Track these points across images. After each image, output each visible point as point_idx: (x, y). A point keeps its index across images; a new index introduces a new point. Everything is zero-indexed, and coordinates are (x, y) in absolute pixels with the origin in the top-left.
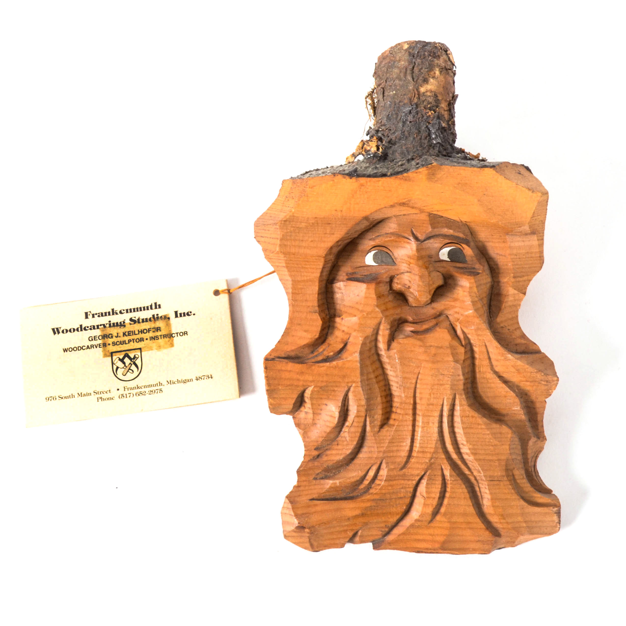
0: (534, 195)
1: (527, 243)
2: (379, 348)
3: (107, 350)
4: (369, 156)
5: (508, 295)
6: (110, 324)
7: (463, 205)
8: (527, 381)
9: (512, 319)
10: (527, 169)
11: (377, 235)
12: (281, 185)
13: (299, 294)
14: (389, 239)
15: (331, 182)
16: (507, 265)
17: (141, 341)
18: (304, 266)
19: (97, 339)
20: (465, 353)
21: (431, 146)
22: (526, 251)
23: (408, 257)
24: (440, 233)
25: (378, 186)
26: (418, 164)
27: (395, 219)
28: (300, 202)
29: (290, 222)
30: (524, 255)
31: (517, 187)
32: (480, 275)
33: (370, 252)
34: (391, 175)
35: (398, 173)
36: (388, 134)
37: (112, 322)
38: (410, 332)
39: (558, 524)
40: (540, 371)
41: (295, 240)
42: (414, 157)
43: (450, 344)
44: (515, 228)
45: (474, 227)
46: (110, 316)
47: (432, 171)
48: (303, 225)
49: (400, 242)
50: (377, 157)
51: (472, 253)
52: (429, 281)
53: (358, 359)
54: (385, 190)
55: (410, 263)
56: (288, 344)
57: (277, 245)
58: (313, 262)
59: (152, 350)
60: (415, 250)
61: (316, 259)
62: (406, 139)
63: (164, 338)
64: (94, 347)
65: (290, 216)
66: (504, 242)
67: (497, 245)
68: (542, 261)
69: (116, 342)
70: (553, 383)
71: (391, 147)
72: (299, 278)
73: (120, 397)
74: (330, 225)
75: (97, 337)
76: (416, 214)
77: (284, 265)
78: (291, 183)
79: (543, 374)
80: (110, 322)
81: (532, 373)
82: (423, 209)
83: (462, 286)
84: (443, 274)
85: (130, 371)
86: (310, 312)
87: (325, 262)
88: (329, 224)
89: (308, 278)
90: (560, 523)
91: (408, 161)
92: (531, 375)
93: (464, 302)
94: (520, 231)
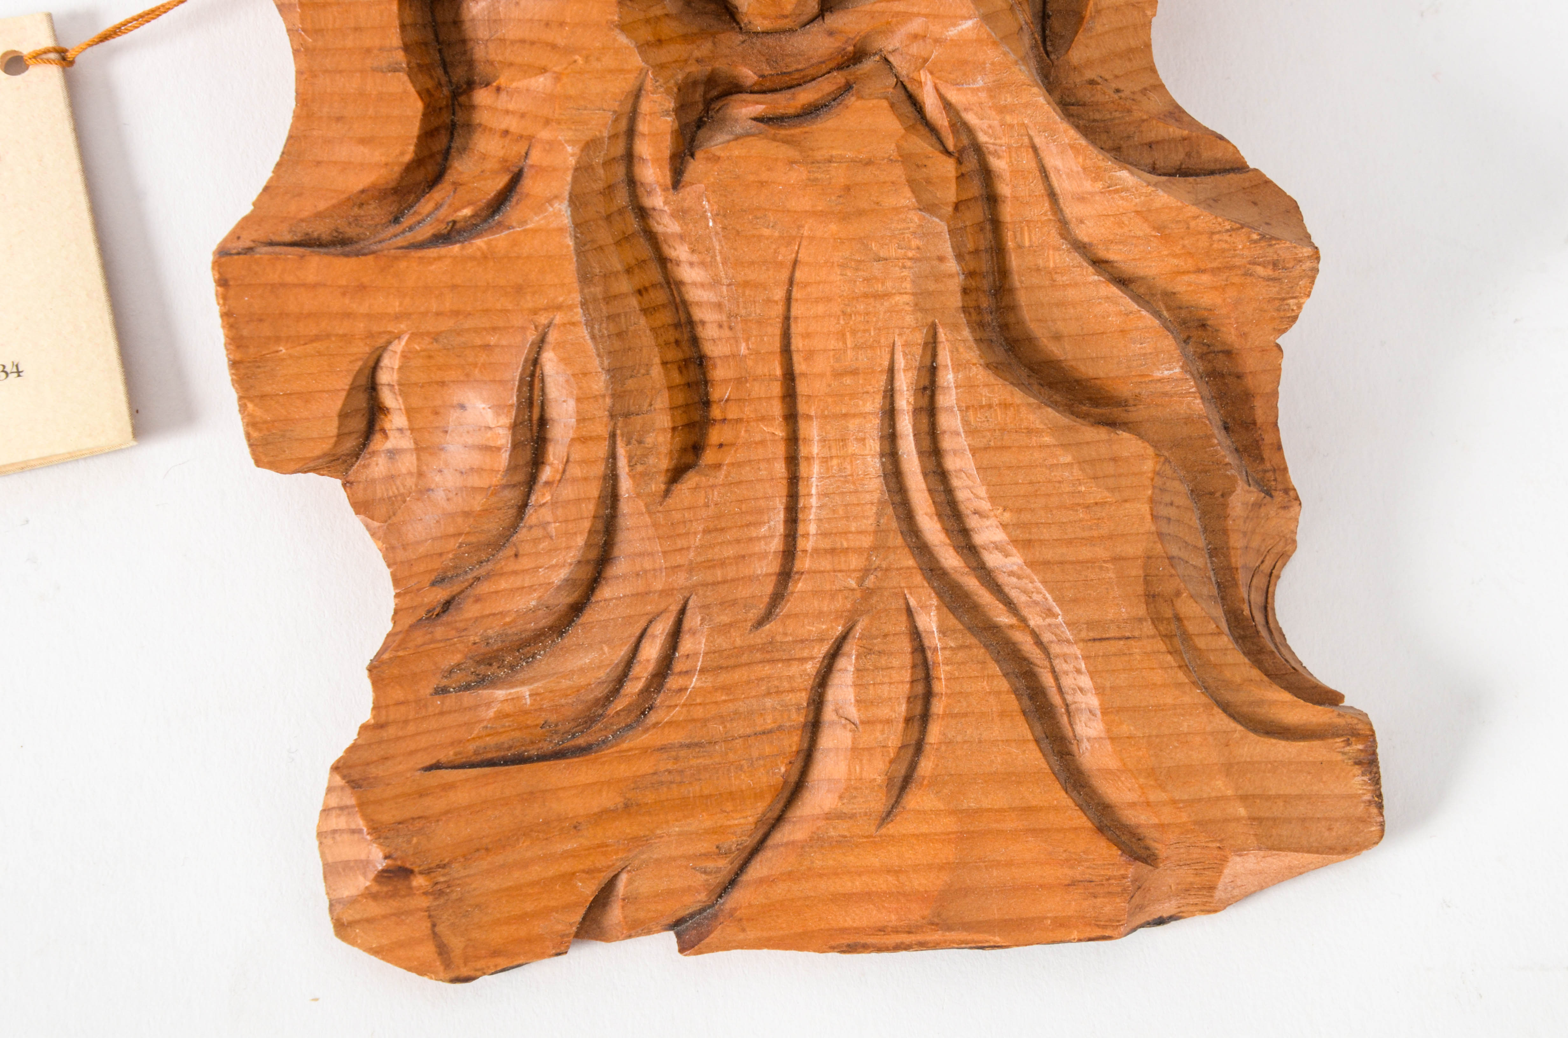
2: (643, 184)
8: (1200, 271)
9: (1129, 53)
13: (325, 5)
20: (957, 178)
38: (754, 123)
39: (1374, 810)
43: (899, 148)
53: (566, 219)
56: (300, 195)
70: (1297, 270)
79: (1255, 237)
81: (1216, 237)
86: (374, 70)
90: (1380, 808)
92: (1211, 245)
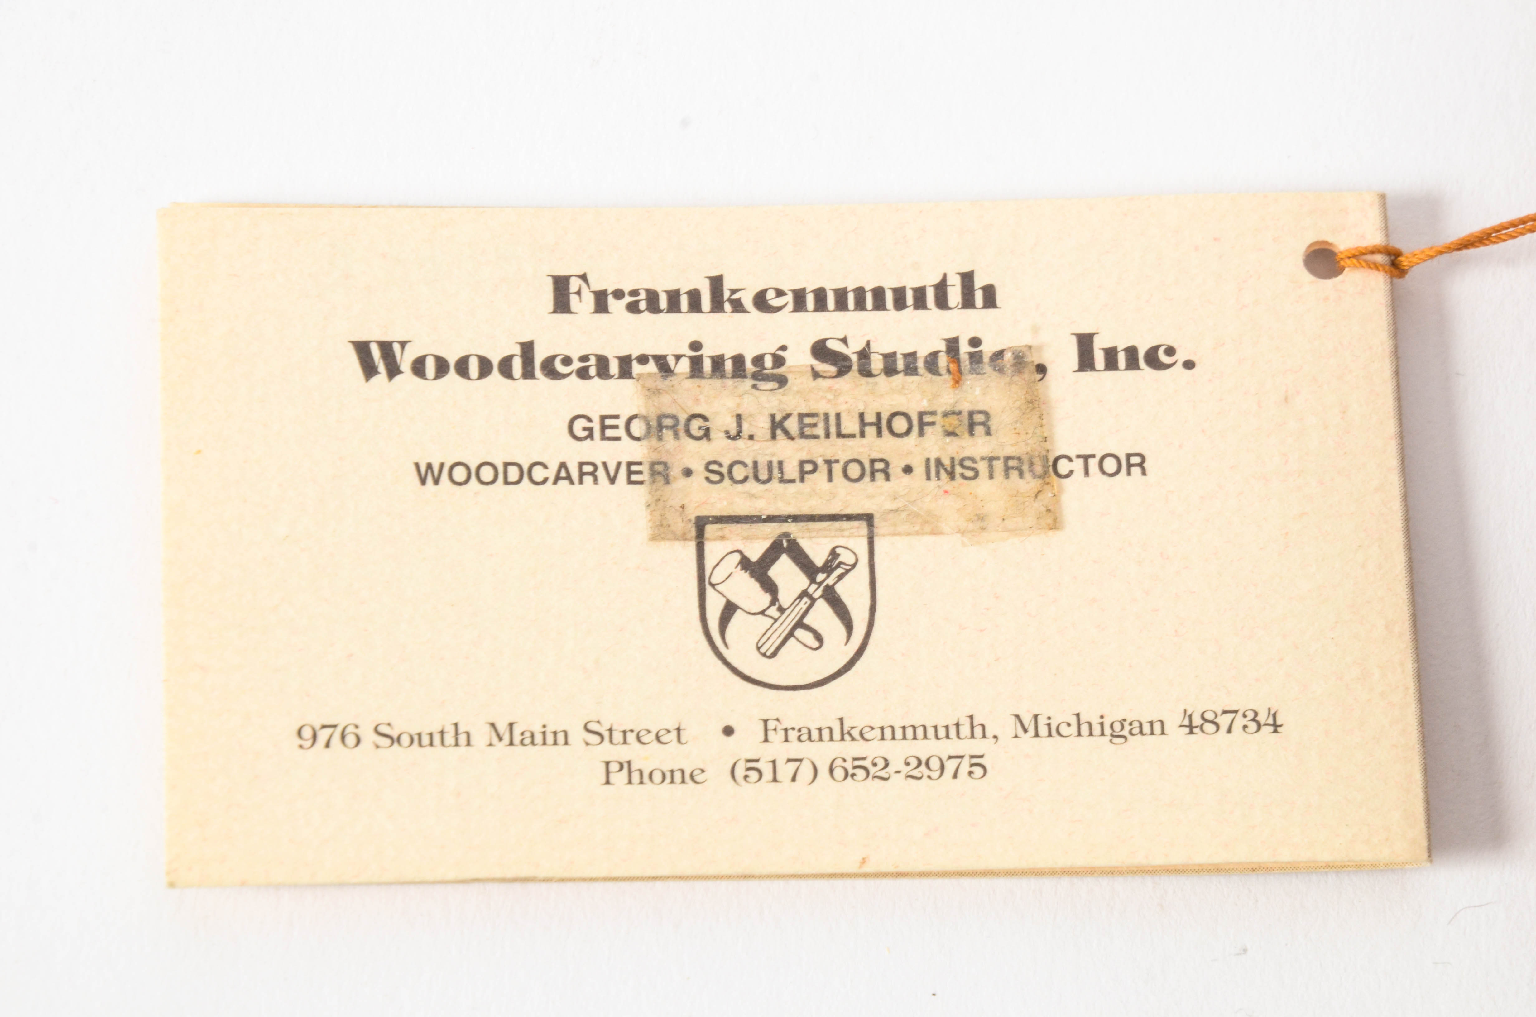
3: (676, 502)
6: (696, 363)
17: (873, 478)
19: (621, 432)
37: (707, 352)
46: (695, 316)
59: (933, 533)
63: (1007, 476)
64: (601, 473)
69: (726, 462)
73: (740, 772)
75: (621, 422)
80: (696, 346)
85: (800, 633)
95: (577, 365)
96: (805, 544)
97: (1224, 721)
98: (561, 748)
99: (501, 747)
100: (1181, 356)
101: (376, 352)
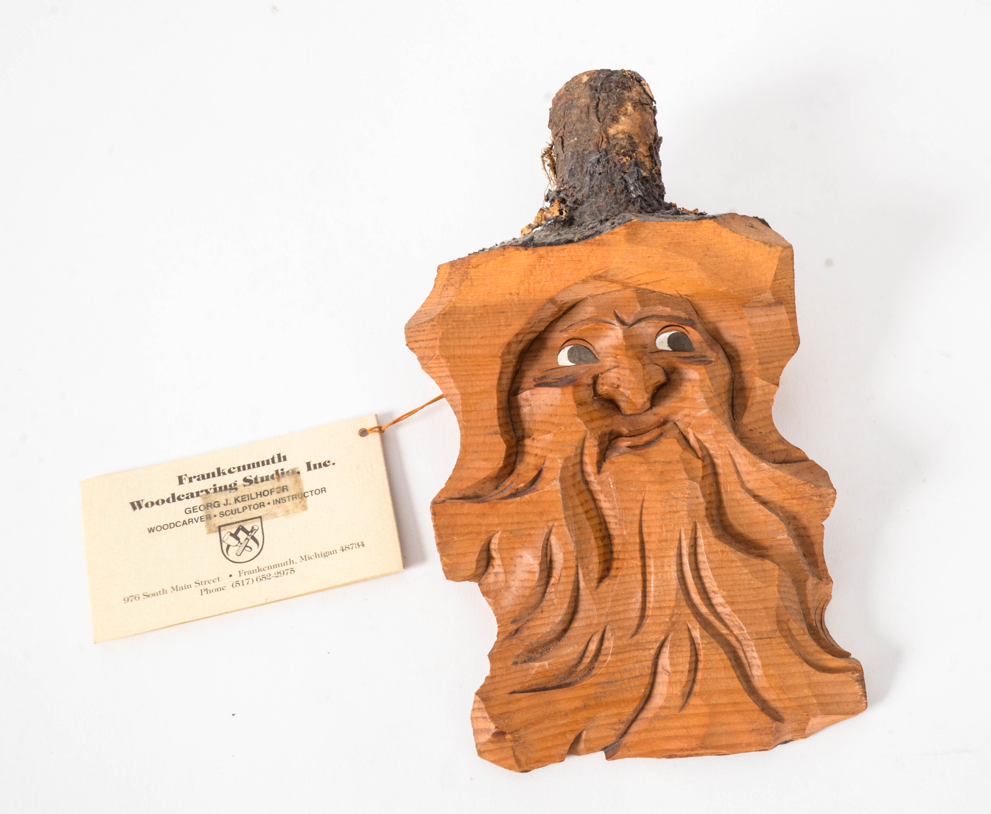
0: (773, 249)
1: (773, 318)
2: (586, 472)
3: (213, 524)
4: (549, 222)
5: (755, 388)
6: (215, 490)
7: (678, 271)
8: (793, 499)
9: (764, 419)
10: (763, 222)
11: (570, 323)
12: (436, 273)
13: (471, 411)
14: (585, 327)
15: (501, 257)
16: (749, 349)
17: (261, 507)
18: (475, 372)
19: (198, 510)
20: (703, 467)
21: (630, 202)
22: (773, 329)
23: (614, 349)
24: (653, 313)
25: (564, 257)
26: (613, 223)
27: (592, 301)
28: (462, 288)
29: (450, 315)
30: (770, 334)
31: (748, 241)
32: (713, 363)
33: (563, 348)
34: (579, 240)
35: (588, 237)
36: (572, 193)
37: (217, 486)
38: (627, 448)
39: (864, 698)
40: (808, 482)
41: (459, 338)
42: (608, 217)
43: (681, 457)
44: (753, 296)
45: (698, 302)
46: (214, 478)
47: (633, 229)
48: (469, 317)
49: (601, 329)
50: (559, 222)
51: (700, 337)
52: (644, 375)
53: (558, 487)
54: (573, 261)
55: (617, 355)
57: (435, 347)
58: (487, 365)
59: (276, 517)
60: (622, 337)
61: (490, 361)
62: (596, 196)
63: (293, 499)
64: (194, 521)
65: (451, 307)
66: (741, 318)
67: (733, 324)
68: (797, 342)
69: (224, 511)
70: (828, 498)
71: (577, 208)
72: (470, 390)
73: (234, 585)
74: (505, 314)
75: (198, 508)
76: (618, 290)
77: (448, 374)
78: (449, 267)
79: (813, 486)
80: (215, 485)
81: (798, 486)
82: (628, 283)
83: (690, 380)
84: (663, 369)
85: (246, 548)
87: (503, 363)
88: (504, 312)
89: (482, 388)
90: (866, 696)
91: (601, 222)
92: (797, 489)
93: (695, 399)
94: (760, 300)
95: (186, 496)
96: (246, 527)
97: (351, 547)
98: (190, 589)
99: (175, 592)
100: (331, 463)
101: (136, 504)
